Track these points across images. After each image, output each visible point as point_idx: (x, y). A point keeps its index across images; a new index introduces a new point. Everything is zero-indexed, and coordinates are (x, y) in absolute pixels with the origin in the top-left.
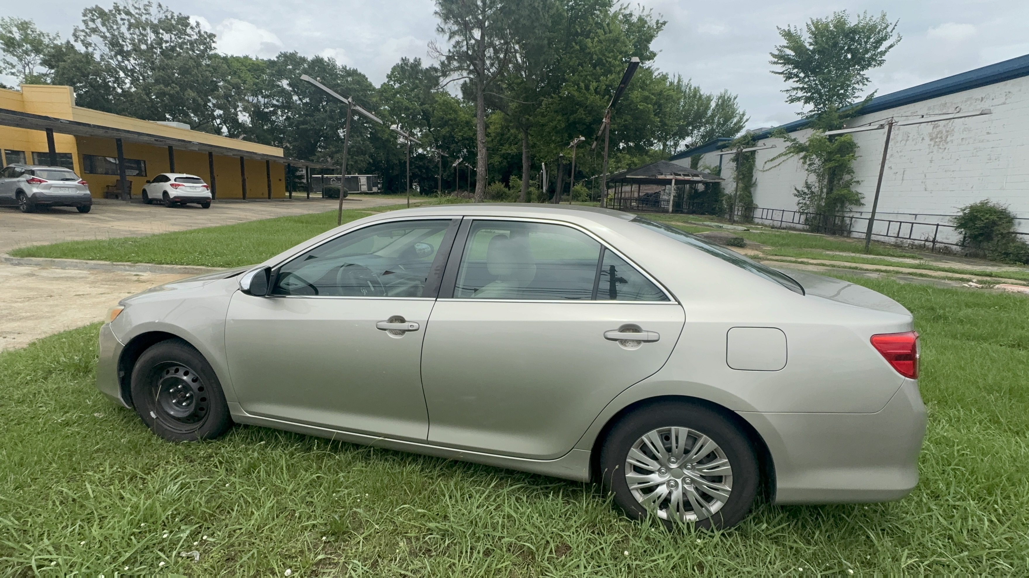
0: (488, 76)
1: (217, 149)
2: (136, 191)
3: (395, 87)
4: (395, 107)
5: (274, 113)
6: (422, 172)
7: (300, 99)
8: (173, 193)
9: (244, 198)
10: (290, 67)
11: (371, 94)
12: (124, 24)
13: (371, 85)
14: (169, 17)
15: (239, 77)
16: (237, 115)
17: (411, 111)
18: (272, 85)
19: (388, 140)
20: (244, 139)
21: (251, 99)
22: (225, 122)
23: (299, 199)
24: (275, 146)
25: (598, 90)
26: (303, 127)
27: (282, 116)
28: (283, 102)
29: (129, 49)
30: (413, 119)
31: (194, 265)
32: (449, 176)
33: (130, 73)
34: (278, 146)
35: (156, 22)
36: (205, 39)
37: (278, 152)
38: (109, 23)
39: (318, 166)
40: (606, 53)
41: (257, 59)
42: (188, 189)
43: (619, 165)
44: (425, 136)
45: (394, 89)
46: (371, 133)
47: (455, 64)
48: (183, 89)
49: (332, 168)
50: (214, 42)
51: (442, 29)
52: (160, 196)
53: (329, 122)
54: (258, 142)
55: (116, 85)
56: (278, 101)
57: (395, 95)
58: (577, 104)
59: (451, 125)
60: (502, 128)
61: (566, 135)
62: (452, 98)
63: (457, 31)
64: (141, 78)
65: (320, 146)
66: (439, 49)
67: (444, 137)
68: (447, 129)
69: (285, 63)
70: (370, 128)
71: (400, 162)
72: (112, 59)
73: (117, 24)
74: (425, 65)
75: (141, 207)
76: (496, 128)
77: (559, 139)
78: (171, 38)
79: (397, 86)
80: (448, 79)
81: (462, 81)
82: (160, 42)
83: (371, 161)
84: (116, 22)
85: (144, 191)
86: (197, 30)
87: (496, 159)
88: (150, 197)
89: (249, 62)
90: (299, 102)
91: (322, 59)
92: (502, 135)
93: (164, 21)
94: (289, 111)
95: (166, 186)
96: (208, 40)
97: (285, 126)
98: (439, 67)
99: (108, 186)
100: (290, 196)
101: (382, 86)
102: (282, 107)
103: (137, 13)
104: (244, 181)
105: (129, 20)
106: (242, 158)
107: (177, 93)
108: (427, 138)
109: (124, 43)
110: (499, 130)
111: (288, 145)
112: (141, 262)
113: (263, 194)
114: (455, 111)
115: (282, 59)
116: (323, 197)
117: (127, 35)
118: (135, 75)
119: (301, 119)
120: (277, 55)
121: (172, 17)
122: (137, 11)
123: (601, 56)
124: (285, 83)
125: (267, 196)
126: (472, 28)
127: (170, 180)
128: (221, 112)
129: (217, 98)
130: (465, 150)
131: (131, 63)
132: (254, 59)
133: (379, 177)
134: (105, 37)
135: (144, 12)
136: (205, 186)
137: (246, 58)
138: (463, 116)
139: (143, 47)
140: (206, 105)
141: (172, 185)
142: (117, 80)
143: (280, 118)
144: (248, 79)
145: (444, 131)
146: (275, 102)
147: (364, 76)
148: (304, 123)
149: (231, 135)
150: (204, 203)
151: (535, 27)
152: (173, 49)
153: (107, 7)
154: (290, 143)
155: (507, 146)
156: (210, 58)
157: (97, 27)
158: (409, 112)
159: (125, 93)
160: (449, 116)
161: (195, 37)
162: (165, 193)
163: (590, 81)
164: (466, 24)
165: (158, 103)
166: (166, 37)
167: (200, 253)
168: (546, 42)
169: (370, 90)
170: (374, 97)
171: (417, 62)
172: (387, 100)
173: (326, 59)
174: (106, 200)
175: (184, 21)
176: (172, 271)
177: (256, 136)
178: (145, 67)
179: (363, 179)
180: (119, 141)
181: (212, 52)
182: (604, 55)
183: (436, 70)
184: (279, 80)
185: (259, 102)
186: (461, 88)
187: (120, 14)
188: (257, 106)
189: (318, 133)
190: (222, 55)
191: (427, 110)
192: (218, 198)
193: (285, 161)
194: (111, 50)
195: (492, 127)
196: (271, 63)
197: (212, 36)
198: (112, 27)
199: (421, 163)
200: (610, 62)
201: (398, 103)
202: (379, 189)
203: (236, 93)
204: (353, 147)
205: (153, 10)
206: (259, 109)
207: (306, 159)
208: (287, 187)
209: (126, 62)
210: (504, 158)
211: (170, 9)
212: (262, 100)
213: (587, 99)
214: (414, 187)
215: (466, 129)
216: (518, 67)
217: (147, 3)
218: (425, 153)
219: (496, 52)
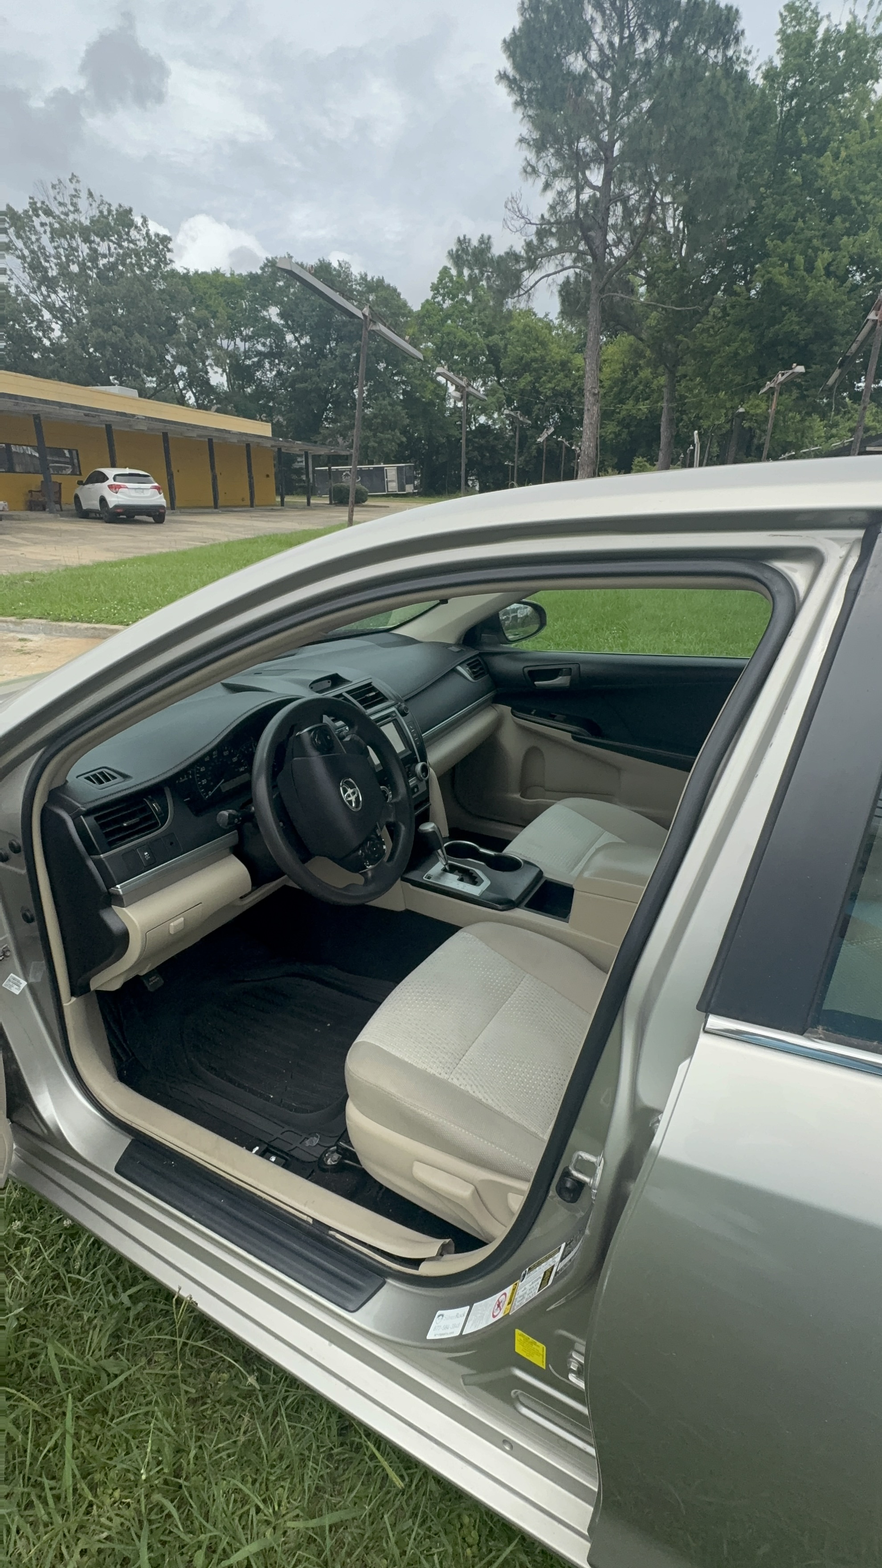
0: (610, 264)
1: (173, 427)
2: (67, 499)
3: (445, 306)
4: (443, 343)
5: (259, 365)
6: (483, 456)
7: (296, 339)
8: (114, 500)
9: (216, 507)
10: (281, 283)
11: (407, 322)
12: (45, 232)
13: (405, 304)
14: (106, 213)
15: (207, 307)
16: (207, 373)
17: (470, 348)
18: (254, 318)
19: (431, 403)
20: (218, 411)
21: (225, 343)
22: (189, 385)
23: (295, 507)
24: (262, 421)
25: (832, 268)
26: (302, 385)
27: (271, 370)
28: (271, 346)
29: (55, 274)
30: (471, 364)
31: (107, 623)
32: (527, 462)
33: (58, 312)
34: (266, 421)
35: (87, 223)
36: (157, 245)
37: (263, 429)
38: (25, 231)
39: (323, 451)
40: (860, 186)
41: (232, 274)
42: (133, 493)
43: (834, 431)
44: (490, 393)
45: (442, 310)
46: (405, 392)
47: (553, 243)
48: (129, 334)
49: (343, 453)
50: (169, 250)
51: (533, 168)
52: (96, 505)
53: (340, 375)
54: (238, 416)
55: (41, 334)
56: (264, 345)
57: (443, 321)
58: (783, 304)
59: (535, 370)
60: (624, 370)
61: (756, 369)
62: (540, 320)
63: (561, 171)
64: (74, 321)
65: (326, 419)
66: (524, 212)
67: (522, 392)
68: (528, 377)
69: (274, 278)
70: (403, 382)
71: (449, 441)
72: (35, 292)
73: (36, 233)
74: (498, 250)
75: (71, 522)
76: (614, 371)
77: (738, 379)
78: (109, 249)
79: (448, 303)
80: (537, 275)
81: (560, 278)
82: (94, 255)
83: (404, 439)
84: (33, 229)
85: (77, 497)
86: (144, 232)
87: (612, 428)
88: (84, 508)
89: (221, 279)
90: (295, 344)
91: (330, 264)
92: (624, 383)
93: (98, 221)
94: (280, 361)
95: (102, 489)
96: (161, 247)
97: (274, 387)
98: (523, 253)
99: (31, 491)
100: (282, 503)
101: (423, 306)
102: (270, 355)
103: (62, 213)
104: (214, 478)
105: (51, 225)
106: (210, 441)
107: (121, 340)
108: (493, 396)
109: (47, 265)
110: (618, 375)
111: (281, 419)
112: (31, 616)
113: (243, 500)
114: (543, 344)
115: (268, 270)
116: (331, 503)
117: (50, 250)
118: (67, 315)
119: (298, 372)
120: (262, 264)
121: (110, 211)
122: (62, 209)
123: (848, 193)
124: (273, 313)
125: (249, 503)
126: (587, 166)
127: (107, 479)
128: (184, 369)
129: (177, 345)
130: (556, 415)
131: (59, 297)
132: (228, 275)
133: (415, 468)
134: (23, 257)
135: (72, 209)
136: (155, 488)
137: (217, 273)
138: (557, 353)
139: (74, 268)
140: (162, 359)
141: (110, 487)
142: (41, 324)
143: (268, 375)
144: (220, 309)
145: (524, 382)
146: (260, 347)
147: (395, 290)
148: (303, 379)
149: (200, 406)
150: (156, 515)
151: (716, 140)
152: (112, 267)
153: (21, 206)
154: (283, 416)
155: (631, 402)
156: (164, 278)
157: (11, 241)
158: (466, 352)
159: (56, 347)
160: (532, 354)
161: (143, 244)
162: (103, 500)
163: (816, 250)
164: (577, 155)
165: (98, 359)
166: (103, 248)
167: (121, 601)
168: (734, 172)
169: (404, 315)
170: (410, 327)
171: (486, 243)
172: (431, 331)
173: (335, 264)
174: (29, 513)
175: (124, 217)
176: (73, 633)
177: (235, 407)
178: (78, 302)
179: (391, 471)
180: (37, 417)
181: (168, 268)
182: (854, 190)
183: (516, 258)
184: (265, 307)
185: (237, 348)
186: (560, 292)
187: (38, 216)
188: (233, 356)
189: (323, 397)
190: (182, 271)
191: (496, 345)
192: (180, 508)
193: (273, 443)
194: (32, 278)
195: (607, 370)
196: (253, 279)
197: (165, 240)
198: (30, 239)
199: (483, 442)
200: (867, 204)
201: (449, 334)
202: (415, 488)
203: (203, 335)
204: (375, 416)
205: (83, 203)
206: (237, 360)
207: (307, 439)
208: (277, 489)
209: (53, 296)
210: (624, 427)
211: (106, 199)
212: (242, 346)
213: (807, 289)
214: (470, 483)
215: (561, 375)
216: (667, 240)
217: (74, 193)
218: (490, 423)
219: (628, 213)
